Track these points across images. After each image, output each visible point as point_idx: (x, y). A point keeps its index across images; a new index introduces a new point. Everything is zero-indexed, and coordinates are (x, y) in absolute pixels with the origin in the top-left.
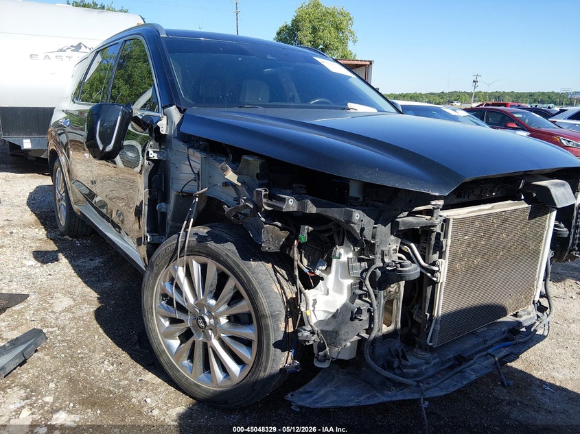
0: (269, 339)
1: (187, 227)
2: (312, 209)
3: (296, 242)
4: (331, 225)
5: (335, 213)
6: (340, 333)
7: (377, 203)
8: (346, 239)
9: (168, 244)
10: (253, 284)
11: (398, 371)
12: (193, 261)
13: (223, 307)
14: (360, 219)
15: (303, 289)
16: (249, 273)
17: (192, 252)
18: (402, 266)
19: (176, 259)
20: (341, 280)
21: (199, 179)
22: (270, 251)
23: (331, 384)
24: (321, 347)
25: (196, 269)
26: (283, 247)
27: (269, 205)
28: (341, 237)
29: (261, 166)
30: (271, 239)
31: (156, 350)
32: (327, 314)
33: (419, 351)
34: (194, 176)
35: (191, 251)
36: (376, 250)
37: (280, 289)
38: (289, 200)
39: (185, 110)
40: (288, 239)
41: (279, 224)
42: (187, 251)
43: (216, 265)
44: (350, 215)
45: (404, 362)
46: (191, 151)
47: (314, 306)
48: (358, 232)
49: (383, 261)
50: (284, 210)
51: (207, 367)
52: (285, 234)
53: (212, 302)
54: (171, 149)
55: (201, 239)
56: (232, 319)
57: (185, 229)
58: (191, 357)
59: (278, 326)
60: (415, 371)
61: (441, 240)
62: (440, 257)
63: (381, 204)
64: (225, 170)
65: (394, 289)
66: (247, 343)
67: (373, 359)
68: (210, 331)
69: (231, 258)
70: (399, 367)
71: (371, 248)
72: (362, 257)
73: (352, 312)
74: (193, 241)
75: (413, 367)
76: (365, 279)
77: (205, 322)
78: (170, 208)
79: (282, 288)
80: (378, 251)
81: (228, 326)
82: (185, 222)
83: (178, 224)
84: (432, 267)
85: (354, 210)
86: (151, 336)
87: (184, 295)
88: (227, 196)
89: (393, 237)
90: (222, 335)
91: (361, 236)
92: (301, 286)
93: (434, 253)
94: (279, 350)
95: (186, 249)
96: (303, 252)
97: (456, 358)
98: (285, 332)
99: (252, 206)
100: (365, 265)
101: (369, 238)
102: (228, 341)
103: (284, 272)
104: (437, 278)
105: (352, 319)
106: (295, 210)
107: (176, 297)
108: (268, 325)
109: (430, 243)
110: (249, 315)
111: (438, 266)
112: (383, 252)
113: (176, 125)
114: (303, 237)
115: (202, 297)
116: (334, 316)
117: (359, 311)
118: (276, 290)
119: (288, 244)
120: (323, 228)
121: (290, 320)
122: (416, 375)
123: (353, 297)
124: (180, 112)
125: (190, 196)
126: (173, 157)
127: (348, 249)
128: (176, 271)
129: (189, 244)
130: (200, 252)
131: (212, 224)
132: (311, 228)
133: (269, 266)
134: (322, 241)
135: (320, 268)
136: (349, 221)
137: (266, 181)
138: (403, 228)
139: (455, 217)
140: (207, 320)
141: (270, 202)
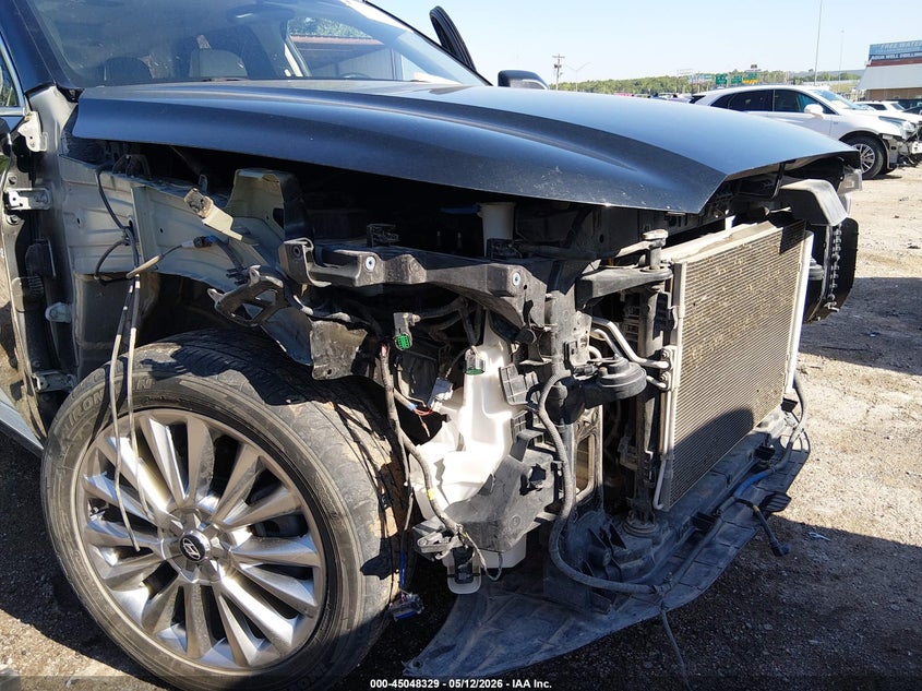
0: (351, 561)
1: (124, 347)
2: (418, 274)
3: (384, 350)
4: (455, 305)
5: (469, 277)
6: (504, 523)
7: (544, 249)
8: (488, 331)
9: (86, 392)
10: (301, 454)
11: (610, 571)
12: (151, 421)
13: (238, 509)
14: (521, 283)
15: (412, 446)
16: (288, 431)
17: (145, 402)
18: (612, 371)
19: (111, 421)
20: (488, 415)
21: (136, 240)
22: (332, 376)
23: (485, 618)
24: (462, 555)
25: (161, 437)
26: (357, 365)
27: (319, 277)
28: (478, 328)
29: (287, 190)
30: (330, 352)
31: (97, 617)
32: (467, 489)
33: (638, 524)
34: (121, 233)
35: (143, 401)
36: (554, 346)
37: (359, 453)
38: (365, 259)
39: (78, 93)
40: (364, 346)
41: (346, 317)
42: (134, 402)
43: (207, 423)
44: (502, 278)
45: (617, 550)
46: (106, 178)
47: (439, 477)
48: (520, 311)
49: (568, 365)
50: (357, 284)
51: (218, 631)
52: (358, 336)
53: (210, 502)
54: (59, 183)
55: (160, 371)
56: (261, 530)
57: (119, 353)
58: (180, 618)
59: (367, 530)
60: (639, 562)
61: (669, 307)
62: (666, 342)
63: (555, 249)
64: (201, 206)
65: (590, 416)
66: (303, 574)
67: (567, 557)
68: (214, 563)
69: (240, 404)
70: (612, 563)
71: (544, 340)
72: (526, 362)
73: (523, 478)
74: (144, 378)
75: (636, 555)
76: (537, 407)
77: (199, 546)
78: (75, 311)
79: (363, 449)
80: (557, 346)
81: (254, 545)
82: (118, 338)
83: (100, 345)
84: (655, 363)
85: (509, 267)
86: (83, 591)
87: (142, 497)
88: (211, 269)
89: (579, 315)
90: (244, 567)
91: (526, 320)
92: (408, 440)
93: (656, 335)
94: (375, 578)
95: (129, 398)
96: (400, 368)
97: (694, 521)
98: (383, 538)
99: (279, 283)
100: (532, 377)
101: (539, 321)
102: (260, 576)
103: (360, 416)
104: (667, 383)
105: (524, 491)
106: (381, 280)
107: (125, 503)
108: (346, 533)
109: (646, 318)
110: (299, 517)
111: (668, 360)
112: (566, 348)
113: (62, 127)
114: (404, 339)
115: (184, 496)
116: (485, 490)
117: (539, 473)
118: (352, 456)
119: (367, 356)
120: (441, 312)
121: (389, 511)
122: (642, 570)
123: (519, 446)
124: (69, 99)
125: (121, 279)
126: (65, 201)
127: (494, 350)
128: (115, 450)
129: (135, 384)
130: (163, 400)
131: (183, 336)
132: (416, 318)
133: (329, 407)
134: (432, 342)
135: (441, 396)
136: (502, 291)
137: (302, 224)
138: (600, 294)
139: (691, 260)
140: (204, 540)
141: (320, 269)
